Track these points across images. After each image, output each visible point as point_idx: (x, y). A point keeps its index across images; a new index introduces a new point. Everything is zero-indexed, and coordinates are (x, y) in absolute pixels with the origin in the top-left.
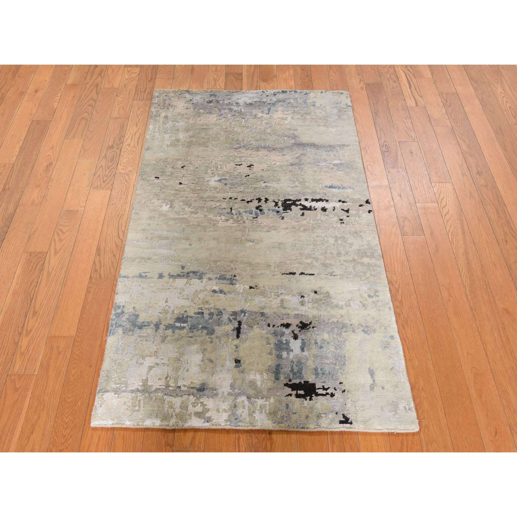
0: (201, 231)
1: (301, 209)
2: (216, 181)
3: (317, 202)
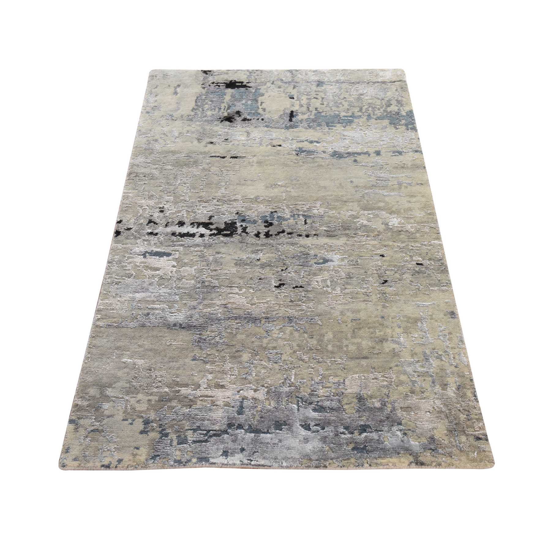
1: (212, 224)
2: (332, 261)
3: (188, 232)
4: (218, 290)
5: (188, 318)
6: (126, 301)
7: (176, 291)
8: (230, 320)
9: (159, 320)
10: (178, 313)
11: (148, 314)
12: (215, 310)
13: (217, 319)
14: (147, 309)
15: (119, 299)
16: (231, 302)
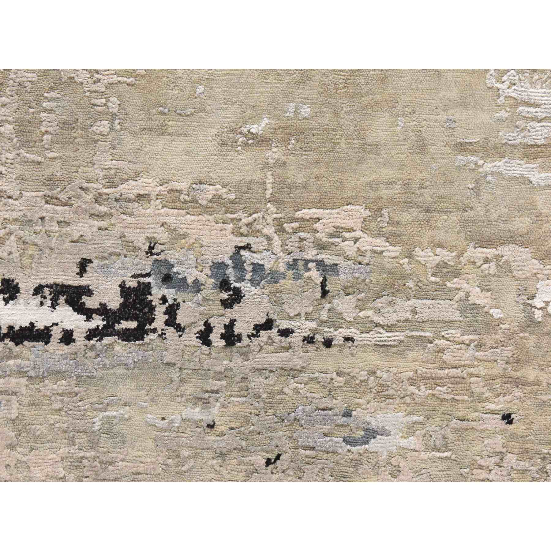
0: (422, 186)
1: (87, 291)
2: (385, 433)
3: (32, 324)
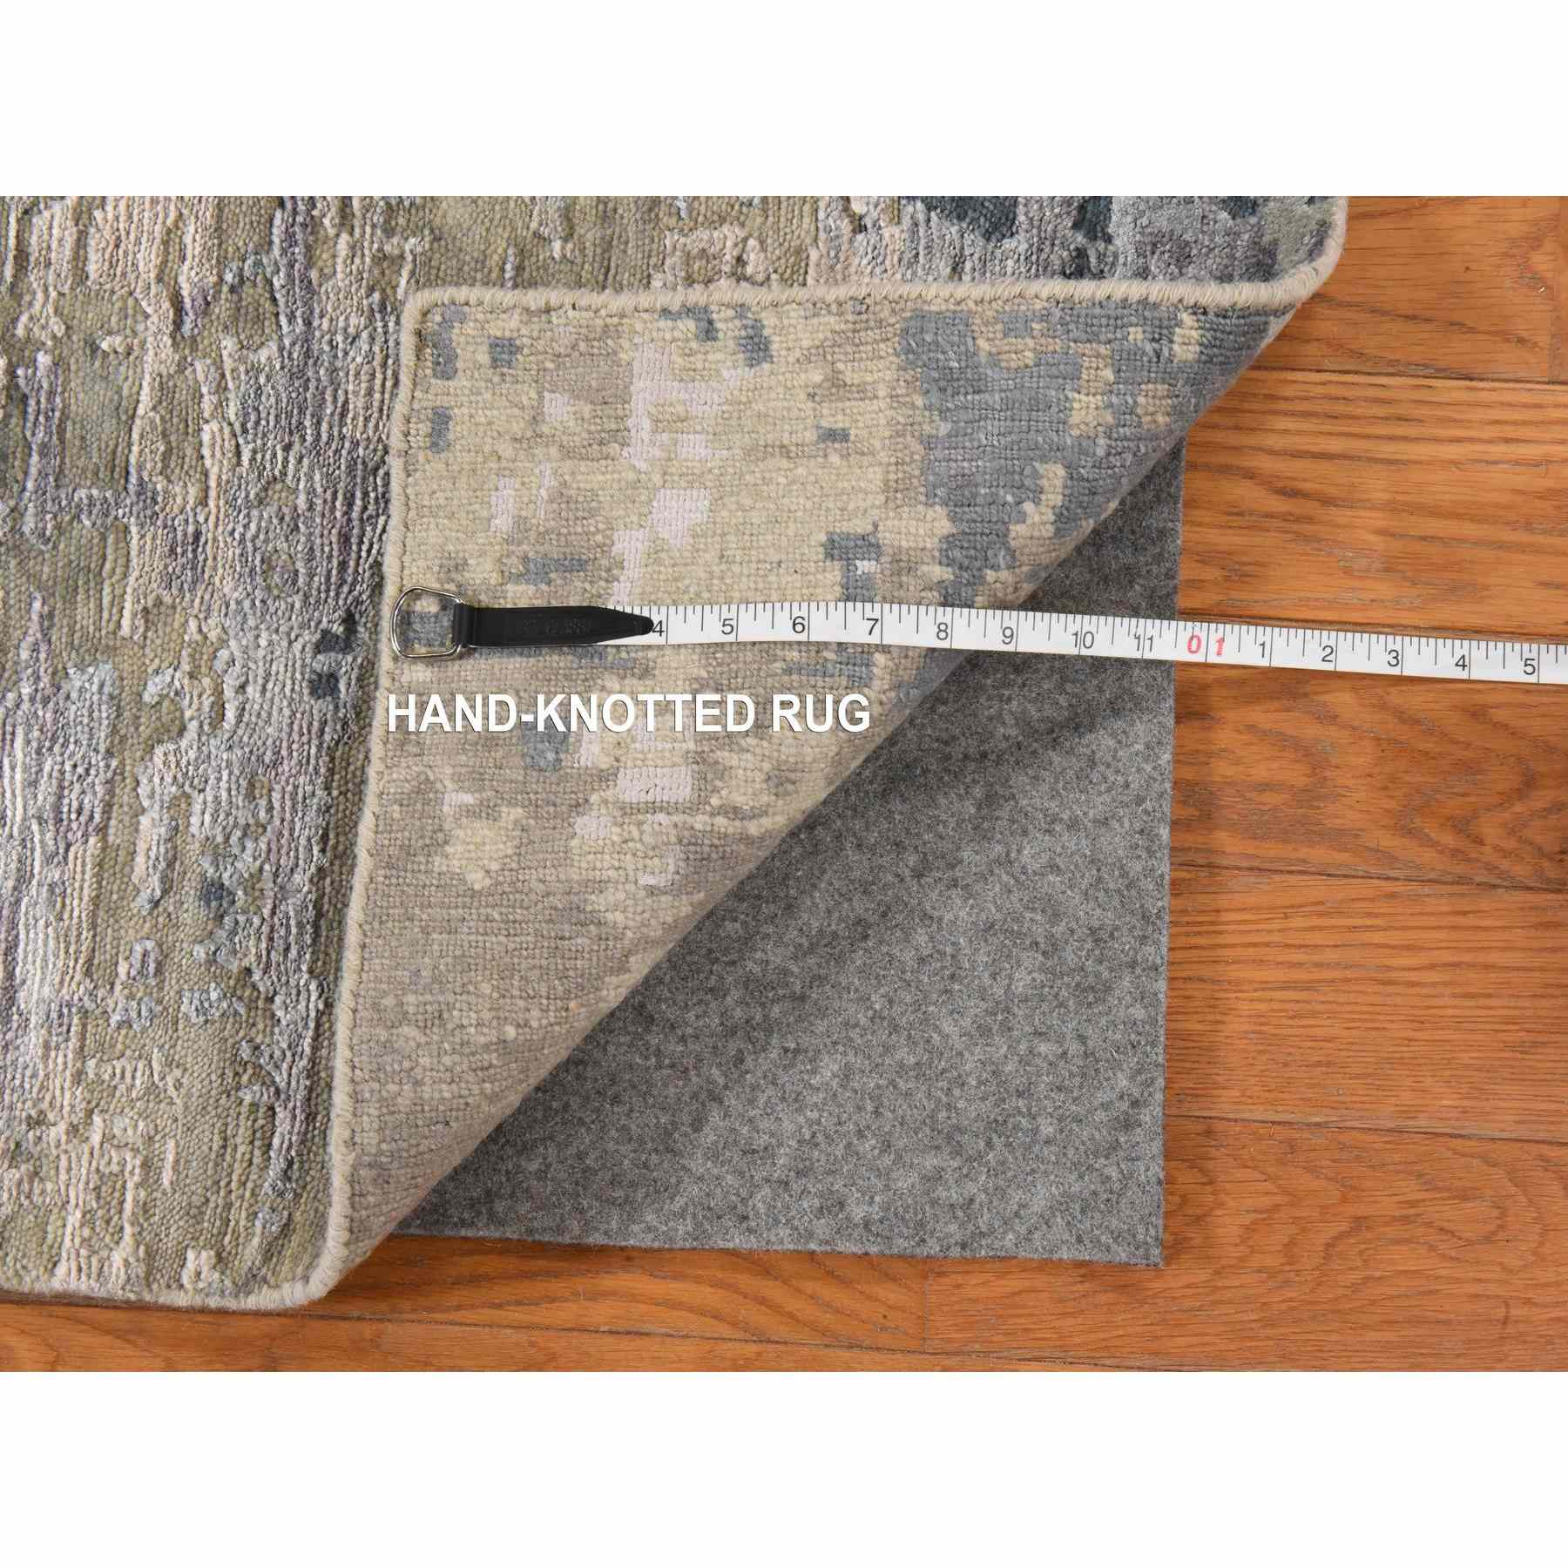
4: (43, 360)
5: (268, 588)
6: (79, 1076)
7: (26, 690)
8: (314, 274)
9: (270, 809)
10: (219, 665)
11: (214, 892)
12: (221, 388)
13: (298, 375)
14: (169, 904)
15: (57, 1132)
16: (155, 261)
